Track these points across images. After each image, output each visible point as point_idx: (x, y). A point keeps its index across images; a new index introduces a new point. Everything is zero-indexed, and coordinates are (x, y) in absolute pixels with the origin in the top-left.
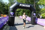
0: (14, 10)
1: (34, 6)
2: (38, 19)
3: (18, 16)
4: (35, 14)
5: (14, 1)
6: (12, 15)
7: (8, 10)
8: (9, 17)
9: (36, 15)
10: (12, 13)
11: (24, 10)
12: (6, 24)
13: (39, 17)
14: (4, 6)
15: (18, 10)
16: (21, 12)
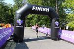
0: (23, 16)
1: (56, 10)
2: (63, 31)
3: (29, 26)
4: (57, 23)
5: (23, 2)
6: (20, 24)
7: (13, 16)
8: (15, 28)
9: (59, 25)
10: (19, 21)
11: (39, 16)
12: (10, 39)
13: (64, 28)
14: (6, 10)
15: (29, 16)
16: (35, 19)
